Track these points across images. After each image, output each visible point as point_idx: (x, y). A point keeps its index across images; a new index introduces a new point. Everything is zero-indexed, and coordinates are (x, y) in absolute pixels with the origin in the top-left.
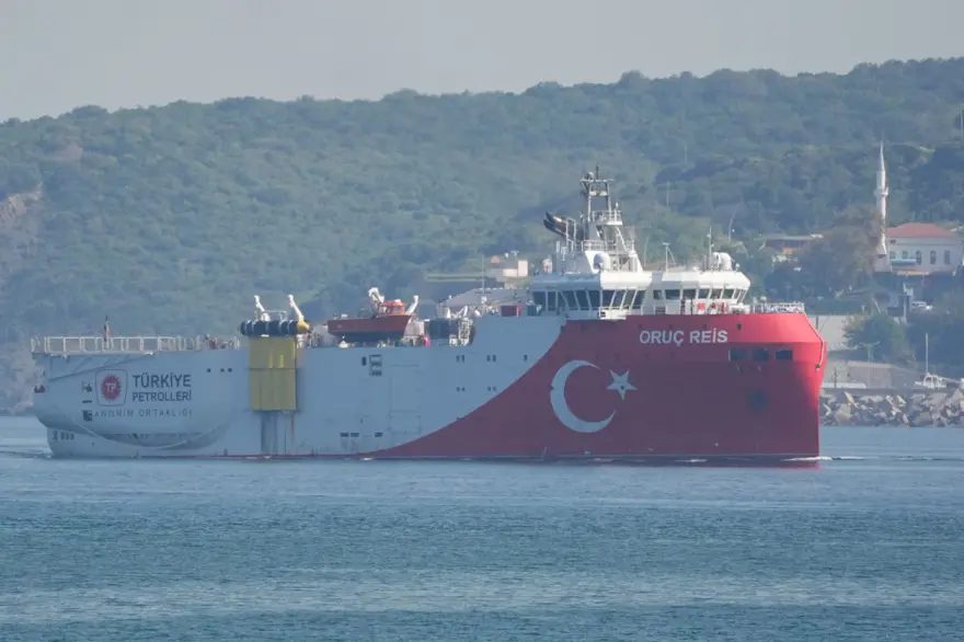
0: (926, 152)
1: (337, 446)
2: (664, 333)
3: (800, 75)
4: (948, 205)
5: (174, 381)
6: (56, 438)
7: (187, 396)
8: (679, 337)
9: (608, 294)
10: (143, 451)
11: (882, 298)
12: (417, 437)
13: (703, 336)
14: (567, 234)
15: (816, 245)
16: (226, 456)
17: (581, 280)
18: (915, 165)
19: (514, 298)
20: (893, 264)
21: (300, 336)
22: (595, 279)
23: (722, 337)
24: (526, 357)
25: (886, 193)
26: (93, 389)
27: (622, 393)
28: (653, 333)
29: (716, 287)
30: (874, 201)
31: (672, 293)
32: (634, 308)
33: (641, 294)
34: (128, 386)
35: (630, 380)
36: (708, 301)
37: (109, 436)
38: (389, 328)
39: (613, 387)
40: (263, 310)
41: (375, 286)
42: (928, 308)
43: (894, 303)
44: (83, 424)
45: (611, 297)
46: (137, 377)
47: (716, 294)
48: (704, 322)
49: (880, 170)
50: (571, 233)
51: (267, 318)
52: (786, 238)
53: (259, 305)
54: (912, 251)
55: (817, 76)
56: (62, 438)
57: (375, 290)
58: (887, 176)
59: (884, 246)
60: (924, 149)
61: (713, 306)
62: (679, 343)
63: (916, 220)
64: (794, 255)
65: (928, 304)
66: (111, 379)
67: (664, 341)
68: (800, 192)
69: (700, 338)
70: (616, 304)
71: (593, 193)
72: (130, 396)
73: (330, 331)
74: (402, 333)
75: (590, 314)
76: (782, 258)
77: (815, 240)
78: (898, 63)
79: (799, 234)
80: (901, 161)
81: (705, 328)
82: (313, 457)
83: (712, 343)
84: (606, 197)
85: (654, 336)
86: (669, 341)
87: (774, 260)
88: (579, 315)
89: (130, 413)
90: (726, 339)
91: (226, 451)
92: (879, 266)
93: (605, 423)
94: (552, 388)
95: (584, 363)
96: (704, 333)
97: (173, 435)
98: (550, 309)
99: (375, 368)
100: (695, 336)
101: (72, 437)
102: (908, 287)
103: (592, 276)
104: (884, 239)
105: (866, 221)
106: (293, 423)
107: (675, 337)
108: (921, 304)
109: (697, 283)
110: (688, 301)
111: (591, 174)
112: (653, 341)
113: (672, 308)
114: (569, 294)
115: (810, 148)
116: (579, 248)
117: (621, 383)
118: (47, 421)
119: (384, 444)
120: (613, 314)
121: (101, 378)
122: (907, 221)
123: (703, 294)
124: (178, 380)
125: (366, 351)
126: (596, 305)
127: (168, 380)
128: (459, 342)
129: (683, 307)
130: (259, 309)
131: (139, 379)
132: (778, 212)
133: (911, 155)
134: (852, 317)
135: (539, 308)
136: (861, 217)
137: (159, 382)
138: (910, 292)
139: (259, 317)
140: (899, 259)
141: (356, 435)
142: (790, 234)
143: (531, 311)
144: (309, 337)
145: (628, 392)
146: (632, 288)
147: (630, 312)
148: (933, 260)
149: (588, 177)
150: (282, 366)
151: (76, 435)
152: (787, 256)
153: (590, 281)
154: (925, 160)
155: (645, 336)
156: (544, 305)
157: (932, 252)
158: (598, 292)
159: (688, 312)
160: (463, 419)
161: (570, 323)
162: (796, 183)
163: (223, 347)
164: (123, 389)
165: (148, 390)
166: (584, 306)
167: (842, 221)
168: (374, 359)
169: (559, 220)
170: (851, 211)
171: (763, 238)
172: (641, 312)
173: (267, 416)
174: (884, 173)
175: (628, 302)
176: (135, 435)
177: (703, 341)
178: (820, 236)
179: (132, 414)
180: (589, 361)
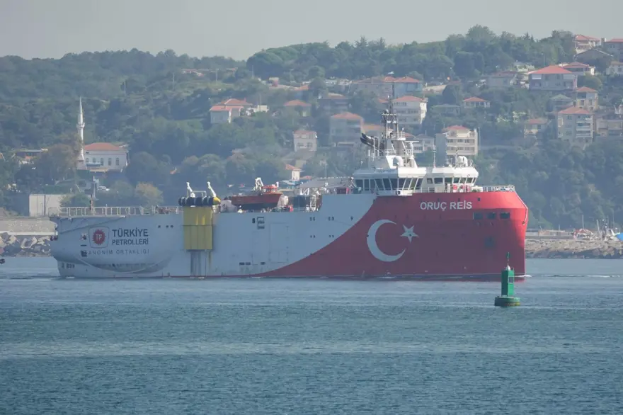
0: (105, 103)
1: (237, 270)
2: (435, 203)
3: (34, 59)
4: (118, 133)
5: (138, 233)
6: (63, 267)
7: (145, 241)
8: (444, 206)
9: (402, 180)
10: (118, 274)
11: (81, 184)
12: (286, 265)
13: (458, 205)
14: (374, 146)
15: (45, 155)
16: (169, 277)
17: (386, 172)
18: (99, 110)
19: (341, 183)
20: (88, 165)
21: (214, 206)
22: (395, 173)
23: (469, 205)
24: (352, 218)
25: (83, 126)
26: (87, 238)
27: (410, 239)
28: (429, 203)
29: (463, 177)
30: (76, 130)
31: (438, 180)
32: (416, 189)
33: (420, 180)
34: (110, 236)
35: (414, 231)
36: (459, 185)
37: (98, 266)
38: (269, 201)
39: (404, 235)
40: (191, 190)
41: (259, 177)
42: (107, 190)
43: (88, 186)
44: (80, 258)
45: (403, 182)
46: (115, 231)
47: (463, 180)
48: (458, 197)
49: (79, 113)
50: (376, 146)
51: (193, 195)
52: (26, 151)
53: (189, 188)
54: (98, 158)
55: (43, 60)
56: (68, 267)
57: (259, 179)
58: (83, 117)
59: (82, 156)
60: (104, 101)
61: (461, 187)
62: (443, 209)
63: (101, 141)
64: (31, 161)
65: (107, 188)
66: (99, 232)
67: (435, 208)
68: (35, 125)
69: (456, 206)
70: (407, 186)
71: (389, 122)
72: (111, 242)
73: (232, 203)
74: (276, 204)
75: (392, 193)
76: (25, 162)
77: (44, 152)
78: (90, 53)
79: (35, 149)
80: (91, 107)
81: (459, 200)
82: (222, 277)
83: (463, 209)
84: (396, 124)
85: (429, 205)
86: (438, 208)
87: (20, 163)
88: (385, 193)
89: (111, 252)
90: (471, 207)
91: (169, 274)
92: (80, 166)
93: (400, 255)
94: (368, 236)
95: (387, 221)
96: (458, 203)
97: (137, 264)
98: (366, 190)
99: (260, 225)
100: (453, 205)
101: (74, 266)
102: (97, 178)
103: (393, 170)
104: (82, 151)
105: (72, 141)
106: (210, 257)
107: (441, 206)
108: (103, 187)
109: (452, 174)
110: (449, 185)
111: (387, 111)
112: (428, 208)
113: (439, 189)
114: (379, 181)
115: (40, 100)
116: (382, 154)
117: (409, 233)
118: (58, 258)
119: (266, 269)
120: (405, 193)
121: (93, 231)
122: (95, 142)
123: (457, 180)
124: (140, 232)
125: (255, 215)
126: (395, 187)
127: (134, 232)
128: (311, 210)
129: (446, 188)
130: (189, 190)
131: (117, 232)
132: (22, 136)
133: (97, 105)
134: (65, 195)
135: (360, 189)
136: (69, 139)
137: (129, 234)
138: (97, 181)
139: (189, 195)
140: (91, 163)
141: (249, 264)
142: (29, 149)
143: (355, 191)
144: (220, 207)
145: (414, 238)
146: (415, 177)
147: (415, 191)
148: (110, 163)
149: (386, 112)
150: (204, 224)
151: (76, 265)
152: (28, 161)
153: (392, 173)
154: (105, 107)
155: (423, 206)
156: (362, 187)
157: (110, 159)
158: (396, 180)
159: (449, 191)
160: (315, 254)
161: (379, 198)
162: (33, 120)
163: (167, 213)
164: (106, 238)
165: (123, 238)
166: (388, 187)
167: (58, 141)
168: (259, 219)
169: (370, 138)
170: (64, 136)
171: (13, 151)
172: (421, 191)
173: (194, 253)
174: (82, 116)
175: (413, 185)
176: (114, 265)
177: (458, 208)
178: (47, 150)
179: (112, 252)
180: (390, 220)
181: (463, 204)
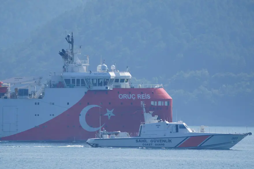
2: (128, 95)
24: (68, 104)
27: (109, 117)
28: (124, 95)
35: (113, 112)
67: (128, 98)
69: (141, 97)
81: (142, 93)
86: (130, 98)
94: (80, 115)
96: (142, 95)
112: (124, 98)
117: (109, 113)
145: (112, 117)
155: (121, 96)
177: (143, 98)
180: (98, 105)
181: (145, 96)
